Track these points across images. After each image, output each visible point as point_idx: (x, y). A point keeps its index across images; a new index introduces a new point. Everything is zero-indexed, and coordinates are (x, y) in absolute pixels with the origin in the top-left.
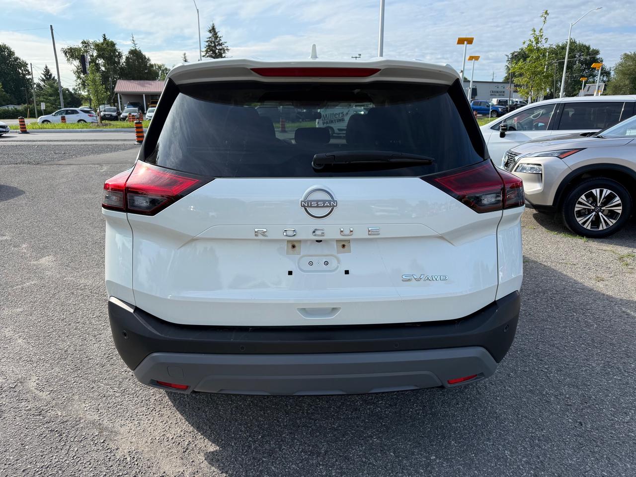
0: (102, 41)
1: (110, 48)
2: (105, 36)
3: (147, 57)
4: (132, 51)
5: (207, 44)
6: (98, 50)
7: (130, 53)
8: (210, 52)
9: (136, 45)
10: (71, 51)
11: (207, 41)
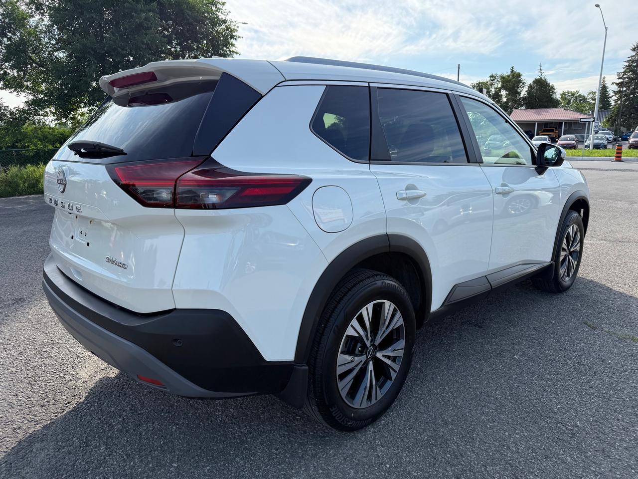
0: (509, 73)
1: (515, 79)
2: (513, 68)
3: (551, 85)
4: (536, 80)
5: (627, 64)
6: (503, 82)
7: (534, 82)
8: (628, 72)
9: (543, 74)
10: (479, 86)
11: (628, 61)
